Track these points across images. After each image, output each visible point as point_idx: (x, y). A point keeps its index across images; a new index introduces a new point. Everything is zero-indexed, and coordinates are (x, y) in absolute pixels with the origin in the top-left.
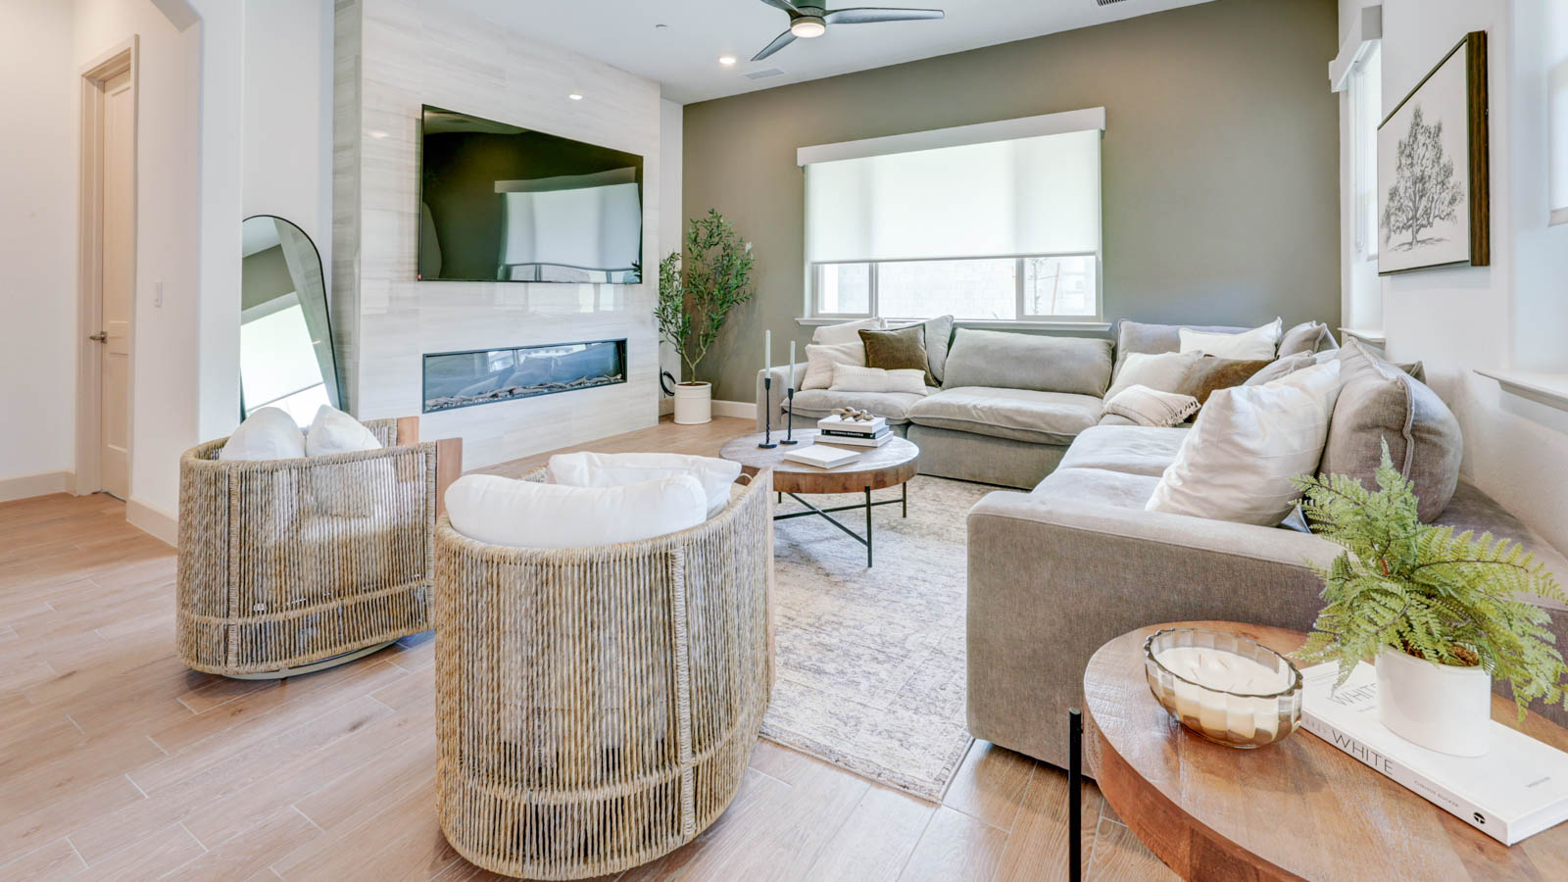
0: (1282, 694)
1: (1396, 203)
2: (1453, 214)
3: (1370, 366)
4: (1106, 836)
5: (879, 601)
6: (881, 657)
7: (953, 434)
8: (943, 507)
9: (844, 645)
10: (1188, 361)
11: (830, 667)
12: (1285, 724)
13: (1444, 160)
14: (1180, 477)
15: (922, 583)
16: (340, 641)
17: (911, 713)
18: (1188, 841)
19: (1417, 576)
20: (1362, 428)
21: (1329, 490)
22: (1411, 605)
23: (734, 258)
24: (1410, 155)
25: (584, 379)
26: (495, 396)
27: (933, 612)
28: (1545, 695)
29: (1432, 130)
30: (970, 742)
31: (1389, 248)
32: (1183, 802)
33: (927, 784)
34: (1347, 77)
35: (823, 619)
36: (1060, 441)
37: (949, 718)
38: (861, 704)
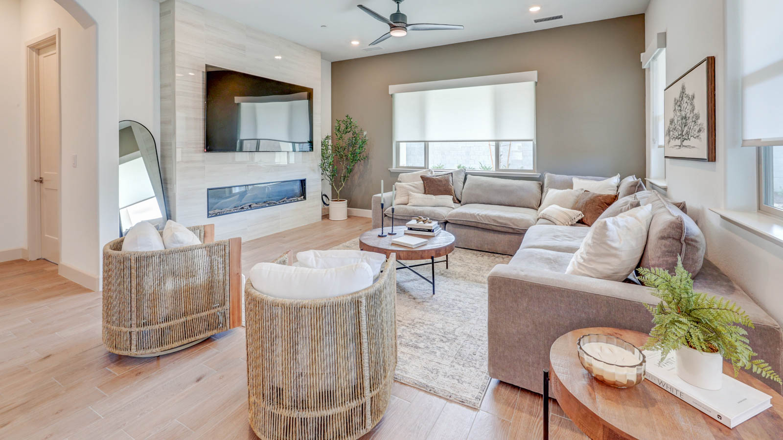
0: (638, 365)
1: (673, 126)
2: (700, 137)
3: (664, 207)
4: (554, 422)
5: (440, 311)
6: (444, 340)
7: (467, 227)
8: (464, 263)
9: (427, 334)
10: (577, 193)
11: (421, 345)
12: (639, 378)
13: (696, 111)
14: (582, 258)
15: (459, 302)
16: (185, 337)
17: (461, 366)
18: (602, 430)
19: (692, 314)
20: (663, 238)
21: (655, 275)
22: (691, 328)
23: (358, 139)
24: (680, 106)
25: (285, 199)
26: (242, 208)
27: (466, 317)
28: (745, 366)
29: (690, 97)
30: (489, 379)
31: (670, 146)
32: (599, 414)
33: (473, 401)
34: (649, 63)
35: (416, 321)
36: (518, 231)
37: (479, 369)
38: (438, 363)
